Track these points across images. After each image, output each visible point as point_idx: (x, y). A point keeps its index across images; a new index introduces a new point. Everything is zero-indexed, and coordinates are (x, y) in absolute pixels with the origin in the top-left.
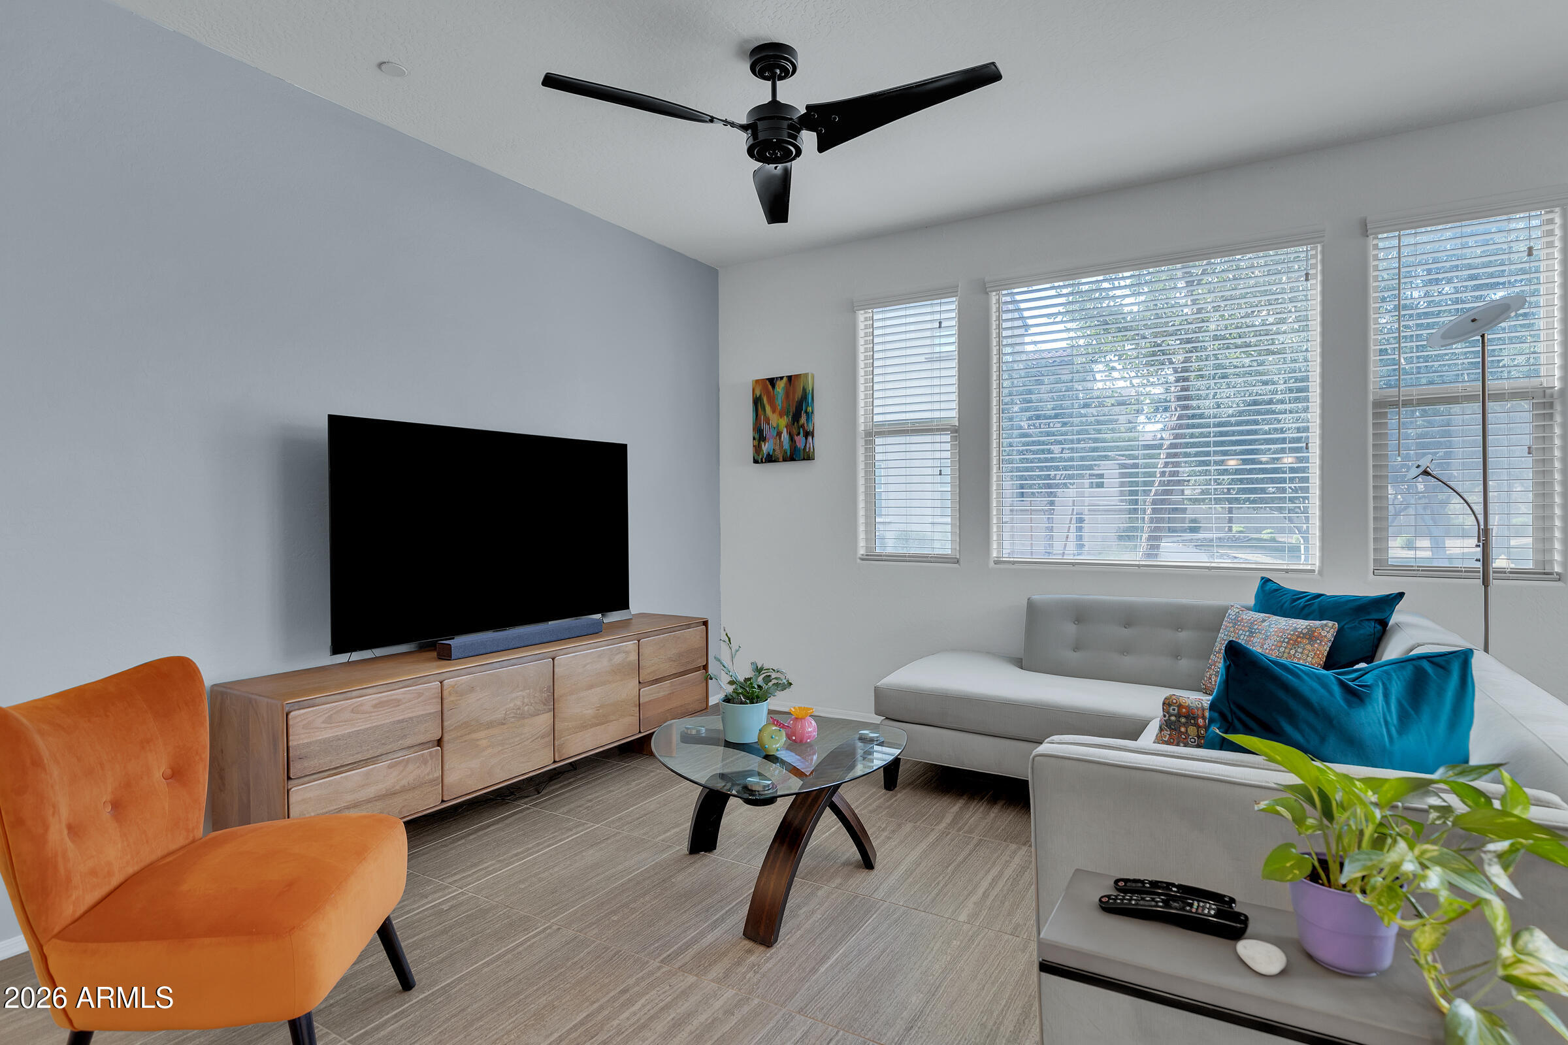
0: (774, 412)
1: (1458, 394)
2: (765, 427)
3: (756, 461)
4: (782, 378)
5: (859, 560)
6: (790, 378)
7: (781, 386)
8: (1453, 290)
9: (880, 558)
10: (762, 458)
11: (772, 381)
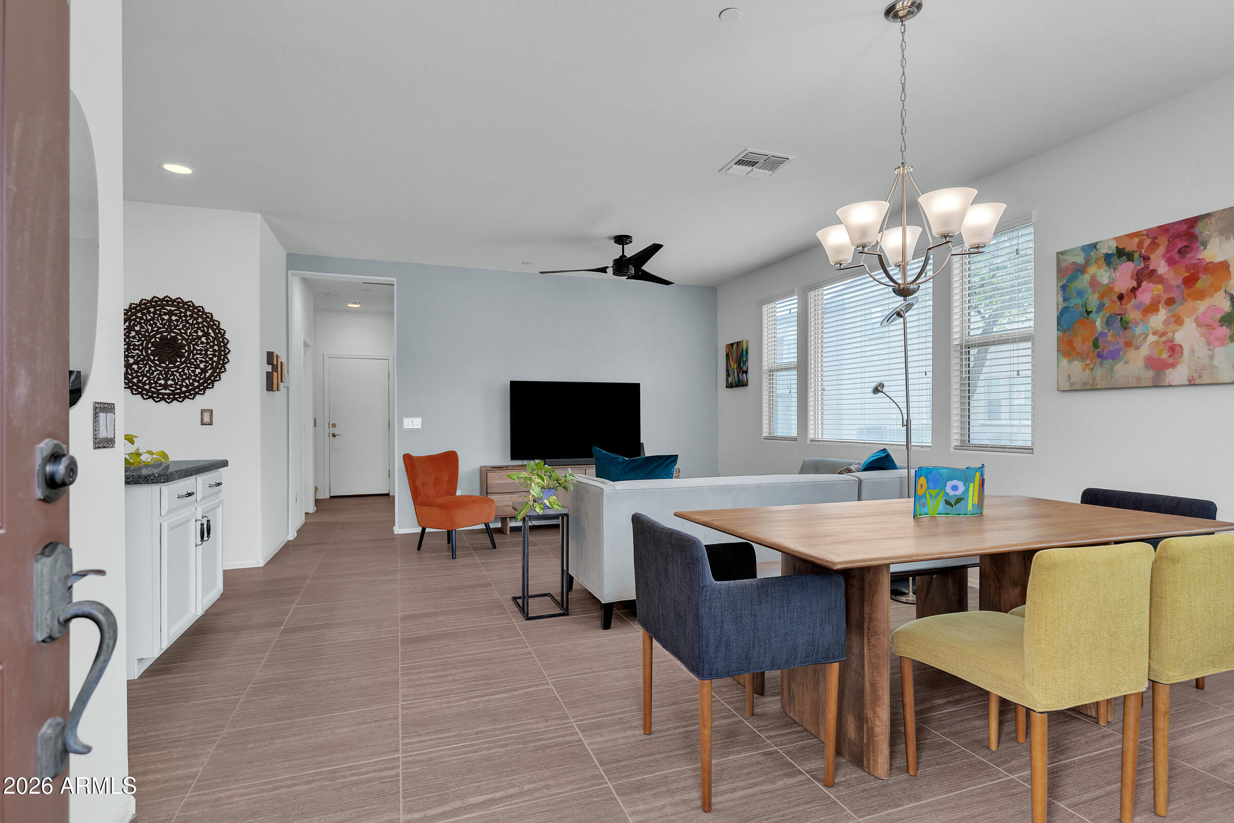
0: (732, 361)
1: (989, 340)
2: (729, 369)
3: (727, 387)
4: (735, 343)
5: (763, 439)
6: (737, 342)
7: (735, 346)
8: (980, 279)
9: (775, 438)
10: (730, 386)
11: (732, 345)
